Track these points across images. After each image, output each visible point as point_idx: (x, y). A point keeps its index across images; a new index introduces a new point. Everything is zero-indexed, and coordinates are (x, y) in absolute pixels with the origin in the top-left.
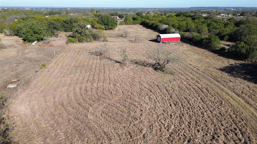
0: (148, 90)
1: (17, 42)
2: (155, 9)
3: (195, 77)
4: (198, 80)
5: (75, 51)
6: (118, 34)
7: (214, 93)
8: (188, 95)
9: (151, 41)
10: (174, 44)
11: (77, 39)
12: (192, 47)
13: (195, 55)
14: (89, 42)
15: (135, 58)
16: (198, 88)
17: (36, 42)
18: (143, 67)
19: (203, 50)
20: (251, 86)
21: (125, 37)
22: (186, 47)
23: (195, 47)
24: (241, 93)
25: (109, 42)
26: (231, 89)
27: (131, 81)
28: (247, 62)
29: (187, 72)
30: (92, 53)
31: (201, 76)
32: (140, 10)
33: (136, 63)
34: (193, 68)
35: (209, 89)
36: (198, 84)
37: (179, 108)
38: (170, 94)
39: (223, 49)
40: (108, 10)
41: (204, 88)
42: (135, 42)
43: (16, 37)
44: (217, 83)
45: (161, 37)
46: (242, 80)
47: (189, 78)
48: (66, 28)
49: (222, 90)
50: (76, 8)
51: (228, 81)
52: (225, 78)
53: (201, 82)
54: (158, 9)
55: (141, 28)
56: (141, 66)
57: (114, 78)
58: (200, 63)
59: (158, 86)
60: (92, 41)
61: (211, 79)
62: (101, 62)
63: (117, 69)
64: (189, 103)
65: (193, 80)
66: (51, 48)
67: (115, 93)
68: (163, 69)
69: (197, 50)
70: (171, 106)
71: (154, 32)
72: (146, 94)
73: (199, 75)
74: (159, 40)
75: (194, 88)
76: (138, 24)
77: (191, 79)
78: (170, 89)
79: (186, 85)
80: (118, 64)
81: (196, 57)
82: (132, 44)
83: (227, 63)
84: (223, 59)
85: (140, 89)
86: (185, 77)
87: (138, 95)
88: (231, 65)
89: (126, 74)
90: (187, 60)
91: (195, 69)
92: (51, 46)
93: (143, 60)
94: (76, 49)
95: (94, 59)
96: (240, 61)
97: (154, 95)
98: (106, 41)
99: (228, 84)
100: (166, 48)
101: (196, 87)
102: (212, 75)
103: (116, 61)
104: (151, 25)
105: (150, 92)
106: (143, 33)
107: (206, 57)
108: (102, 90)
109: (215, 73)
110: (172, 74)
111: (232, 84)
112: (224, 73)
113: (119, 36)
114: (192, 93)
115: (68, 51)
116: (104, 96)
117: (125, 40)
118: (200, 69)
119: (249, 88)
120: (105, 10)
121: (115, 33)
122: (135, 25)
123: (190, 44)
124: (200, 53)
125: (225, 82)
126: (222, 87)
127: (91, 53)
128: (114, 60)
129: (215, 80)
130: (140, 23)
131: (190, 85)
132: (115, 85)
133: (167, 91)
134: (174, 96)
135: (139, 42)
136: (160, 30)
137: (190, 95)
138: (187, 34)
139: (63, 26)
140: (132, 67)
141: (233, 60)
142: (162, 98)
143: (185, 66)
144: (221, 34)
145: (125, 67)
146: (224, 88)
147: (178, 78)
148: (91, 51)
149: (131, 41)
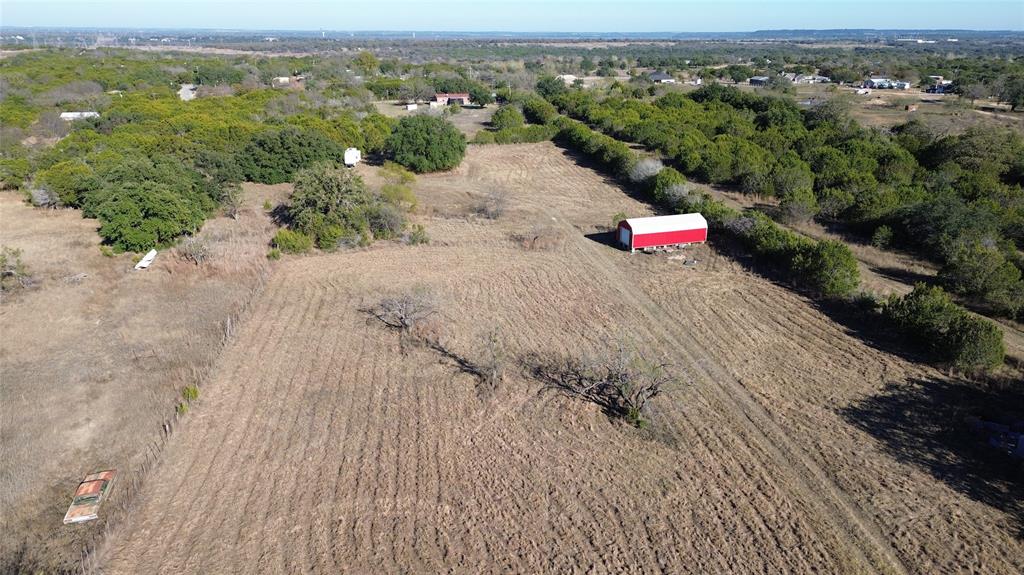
0: (578, 537)
1: (78, 249)
2: (615, 40)
3: (754, 460)
4: (768, 479)
5: (304, 304)
6: (469, 194)
7: (822, 555)
8: (726, 566)
9: (596, 240)
10: (681, 258)
11: (311, 238)
12: (753, 277)
13: (760, 326)
14: (358, 248)
15: (533, 346)
16: (763, 527)
17: (153, 253)
18: (563, 400)
19: (791, 300)
20: (959, 512)
21: (495, 216)
22: (728, 277)
23: (760, 280)
24: (919, 556)
25: (436, 243)
26: (883, 528)
27: (518, 484)
28: (951, 374)
29: (725, 429)
30: (371, 312)
31: (779, 455)
32: (556, 45)
33: (538, 372)
34: (750, 402)
35: (805, 529)
36: (763, 498)
38: (661, 561)
39: (866, 303)
40: (425, 44)
41: (787, 526)
42: (532, 247)
43: (72, 216)
44: (834, 494)
45: (636, 231)
46: (925, 478)
47: (733, 463)
48: (266, 166)
49: (852, 533)
50: (298, 32)
51: (877, 484)
52: (868, 464)
53: (777, 489)
54: (627, 40)
55: (558, 163)
56: (555, 391)
57: (456, 463)
58: (777, 376)
59: (616, 510)
60: (369, 244)
61: (815, 469)
62: (405, 370)
63: (467, 412)
65: (749, 475)
66: (209, 282)
67: (460, 551)
68: (640, 418)
69: (768, 300)
71: (607, 186)
72: (572, 560)
73: (771, 448)
74: (624, 238)
75: (750, 523)
76: (544, 138)
77: (739, 469)
78: (663, 527)
79: (718, 505)
80: (471, 378)
81: (764, 336)
82: (523, 260)
83: (878, 376)
84: (865, 357)
85: (553, 528)
86: (720, 461)
87: (546, 562)
88: (890, 386)
89: (500, 440)
90: (730, 356)
91: (757, 412)
92: (213, 272)
93: (565, 354)
94: (308, 291)
95: (378, 346)
96: (926, 368)
97: (604, 562)
98: (422, 242)
99: (876, 503)
100: (651, 285)
101: (757, 519)
102: (817, 446)
103: (460, 362)
104: (595, 153)
105: (590, 547)
106: (564, 192)
107: (800, 340)
108: (411, 534)
109: (828, 435)
110: (670, 441)
111: (888, 499)
112: (862, 434)
113: (472, 210)
114: (741, 549)
115: (280, 299)
117: (494, 230)
118: (776, 412)
119: (950, 522)
120: (415, 45)
121: (458, 188)
122: (533, 146)
123: (747, 264)
124: (780, 318)
125: (864, 486)
126: (853, 517)
127: (367, 316)
128: (454, 357)
129: (828, 475)
130: (552, 136)
131: (734, 506)
132: (459, 505)
133: (649, 539)
134: (675, 568)
135: (550, 244)
136: (629, 179)
137: (734, 566)
138: (733, 205)
139: (256, 160)
140: (521, 399)
141: (901, 362)
143: (720, 390)
144: (862, 213)
145: (495, 401)
146: (857, 521)
147: (692, 462)
148: (367, 302)
149: (520, 239)
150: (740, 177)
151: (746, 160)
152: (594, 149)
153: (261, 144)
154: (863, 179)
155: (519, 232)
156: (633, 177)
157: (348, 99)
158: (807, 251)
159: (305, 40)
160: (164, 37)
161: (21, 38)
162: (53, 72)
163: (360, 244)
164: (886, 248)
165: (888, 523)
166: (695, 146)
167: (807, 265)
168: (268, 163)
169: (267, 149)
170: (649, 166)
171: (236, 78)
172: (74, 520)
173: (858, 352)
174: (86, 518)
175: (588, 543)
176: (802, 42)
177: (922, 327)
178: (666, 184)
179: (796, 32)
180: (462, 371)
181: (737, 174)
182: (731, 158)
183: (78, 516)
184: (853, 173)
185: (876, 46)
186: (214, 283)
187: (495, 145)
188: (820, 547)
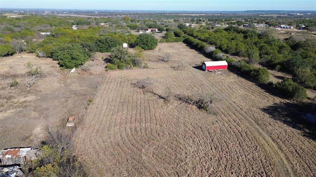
0: (191, 133)
1: (54, 68)
2: (201, 13)
3: (237, 119)
4: (240, 122)
5: (116, 82)
6: (159, 56)
7: (252, 138)
8: (228, 139)
9: (196, 68)
10: (220, 73)
11: (116, 66)
12: (240, 78)
13: (241, 89)
14: (129, 69)
15: (178, 93)
16: (238, 132)
17: (74, 69)
18: (187, 105)
19: (250, 83)
20: (289, 131)
21: (167, 61)
22: (233, 78)
23: (242, 79)
24: (277, 139)
25: (150, 68)
26: (269, 133)
27: (176, 122)
28: (292, 101)
29: (230, 112)
30: (134, 84)
31: (243, 118)
32: (183, 15)
33: (180, 99)
34: (237, 107)
35: (248, 133)
36: (239, 126)
37: (219, 151)
38: (212, 138)
39: (271, 84)
40: (143, 14)
41: (244, 132)
42: (177, 70)
43: (50, 60)
44: (257, 126)
45: (207, 66)
46: (281, 123)
47: (231, 119)
48: (101, 48)
49: (260, 134)
50: (104, 10)
51: (268, 124)
52: (266, 120)
53: (242, 125)
54: (205, 13)
55: (184, 48)
56: (185, 103)
57: (160, 117)
58: (244, 101)
59: (201, 128)
60: (132, 68)
61: (252, 121)
62: (145, 98)
63: (162, 107)
64: (228, 147)
65: (235, 122)
66: (90, 76)
67: (162, 134)
68: (207, 109)
69: (243, 83)
70: (211, 149)
71: (199, 54)
72: (190, 137)
73: (241, 116)
74: (204, 67)
75: (234, 131)
76: (180, 41)
77: (233, 121)
78: (212, 131)
79: (227, 128)
80: (162, 100)
81: (242, 92)
82: (174, 73)
83: (272, 101)
84: (269, 97)
85: (185, 131)
86: (228, 119)
87: (183, 137)
88: (275, 104)
89: (171, 113)
90: (232, 96)
91: (238, 109)
92: (91, 74)
93: (187, 95)
94: (117, 79)
95: (137, 92)
96: (286, 100)
97: (198, 137)
98: (147, 68)
99: (267, 128)
100: (211, 79)
101: (236, 130)
102: (254, 116)
103: (159, 96)
104: (196, 45)
105: (194, 135)
106: (186, 56)
107: (252, 93)
108: (150, 131)
109: (257, 114)
110: (215, 114)
111: (271, 127)
112: (266, 114)
113: (160, 60)
114: (232, 136)
115: (110, 81)
116: (152, 137)
117: (167, 65)
118: (243, 109)
119: (286, 133)
120: (140, 14)
121: (156, 54)
122: (177, 43)
123: (238, 75)
124: (247, 88)
125: (265, 125)
126: (261, 131)
128: (158, 95)
129: (256, 122)
130: (182, 40)
131: (231, 128)
132: (161, 126)
133: (209, 134)
134: (215, 139)
135: (183, 69)
136: (205, 52)
137: (230, 139)
138: (235, 60)
139: (98, 46)
140: (176, 105)
141: (279, 98)
142: (204, 141)
143: (229, 104)
144: (272, 62)
145: (169, 105)
146: (262, 132)
147: (220, 119)
148: (134, 82)
149: (174, 68)
150: (238, 52)
151: (240, 47)
152: (195, 44)
153: (100, 41)
154: (274, 53)
155: (173, 66)
156: (206, 51)
157: (122, 30)
158: (255, 70)
159: (106, 13)
160: (65, 12)
161: (23, 12)
162: (35, 22)
163: (130, 68)
164: (279, 71)
165: (270, 132)
166: (225, 43)
167: (255, 74)
168: (102, 46)
169: (102, 43)
170: (212, 48)
171: (89, 24)
172: (69, 126)
173: (267, 96)
174: (72, 125)
175: (194, 134)
176: (261, 14)
177: (285, 90)
178: (216, 53)
179: (259, 11)
180: (160, 98)
181: (237, 51)
182: (235, 47)
183: (69, 125)
184: (271, 51)
185: (284, 15)
186: (92, 77)
187: (166, 43)
188: (252, 136)
